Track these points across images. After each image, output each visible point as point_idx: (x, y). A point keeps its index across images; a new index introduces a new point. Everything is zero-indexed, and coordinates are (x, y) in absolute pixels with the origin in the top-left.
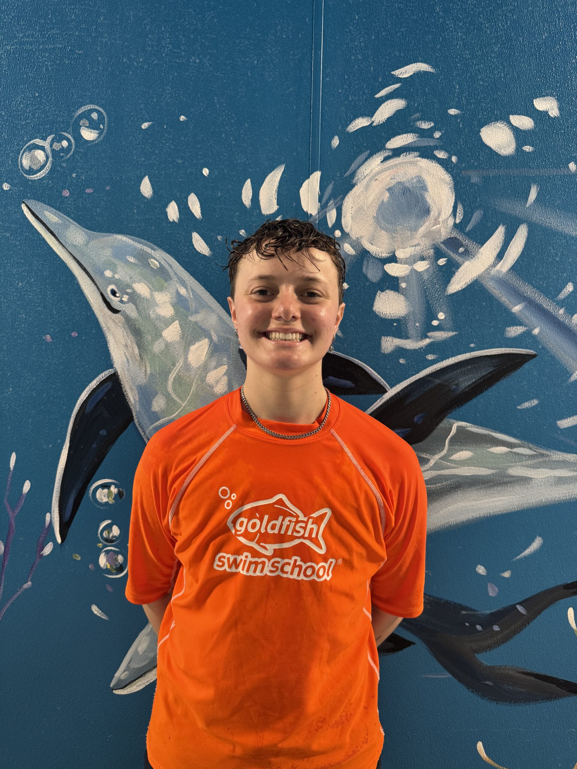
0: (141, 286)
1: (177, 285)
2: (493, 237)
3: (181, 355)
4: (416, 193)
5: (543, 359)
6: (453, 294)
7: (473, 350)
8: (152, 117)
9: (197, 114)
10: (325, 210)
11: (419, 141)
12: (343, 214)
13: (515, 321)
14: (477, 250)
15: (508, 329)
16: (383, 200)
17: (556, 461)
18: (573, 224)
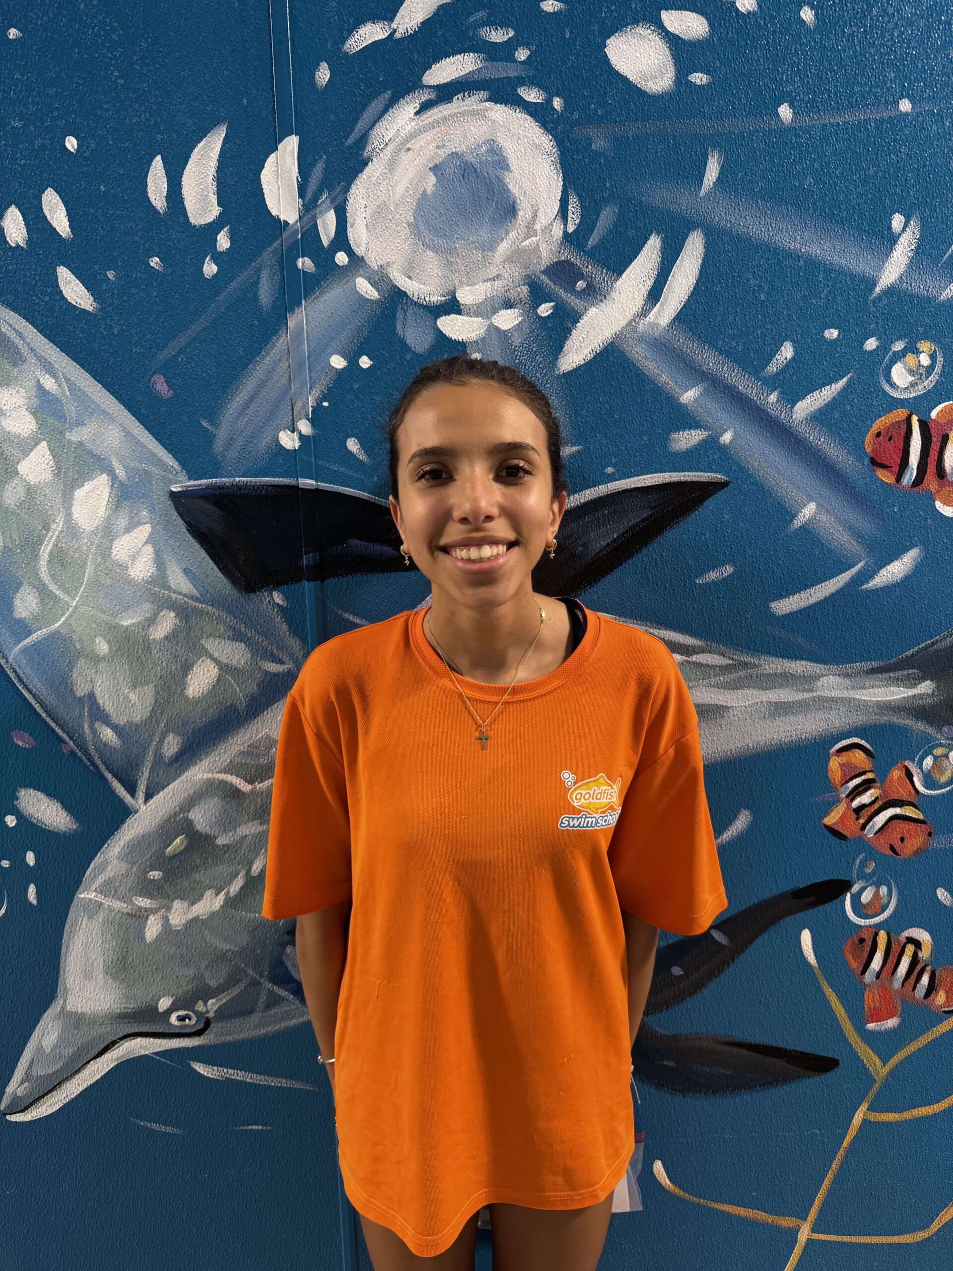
1: (38, 372)
2: (638, 257)
3: (59, 509)
4: (488, 174)
5: (740, 490)
6: (570, 373)
7: (611, 478)
10: (312, 213)
11: (486, 68)
12: (350, 220)
13: (687, 420)
14: (610, 283)
15: (674, 436)
17: (770, 675)
18: (789, 227)
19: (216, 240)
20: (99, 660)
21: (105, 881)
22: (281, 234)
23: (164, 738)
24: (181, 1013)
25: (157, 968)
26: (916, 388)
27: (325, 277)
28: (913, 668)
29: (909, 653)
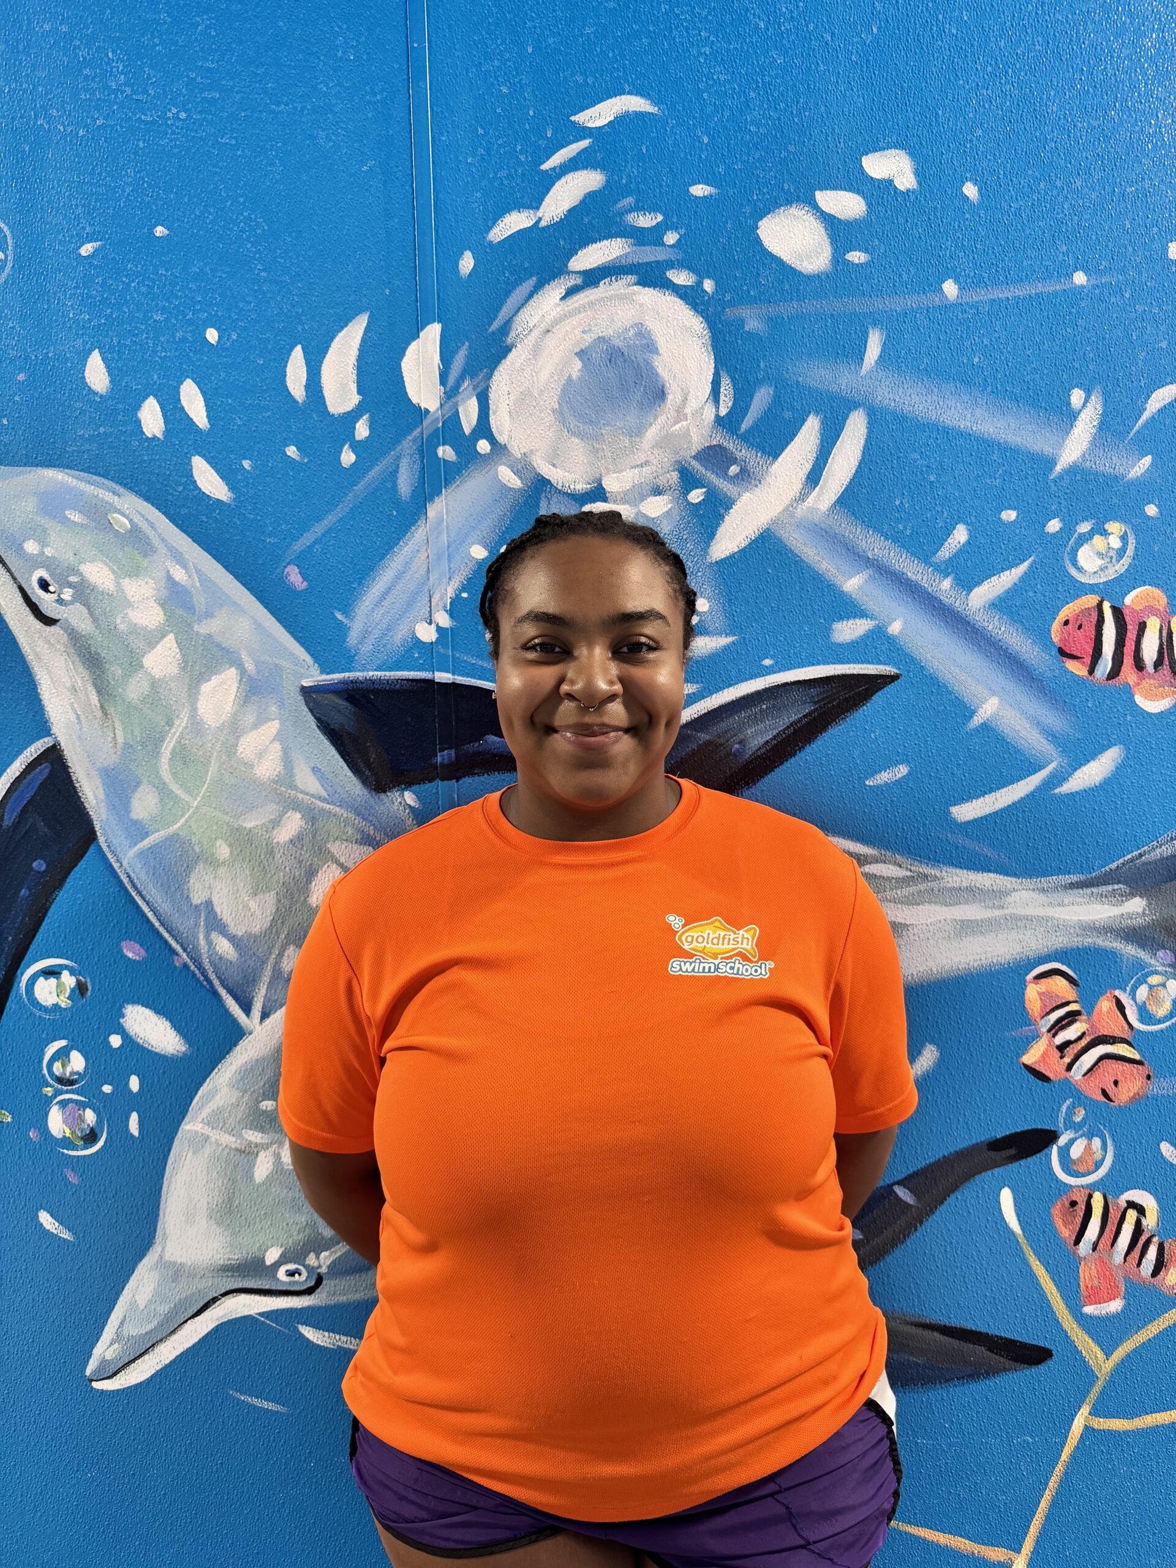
0: (97, 569)
1: (168, 564)
2: (796, 439)
3: (184, 704)
4: (636, 357)
5: (912, 683)
6: (723, 561)
7: (769, 671)
8: (99, 232)
9: (188, 222)
10: (454, 400)
11: (634, 252)
12: (492, 407)
13: (850, 609)
14: (765, 468)
15: (838, 625)
16: (570, 376)
17: (954, 888)
18: (958, 405)
19: (354, 428)
20: (219, 865)
21: (213, 1111)
22: (422, 423)
23: (284, 951)
24: (292, 1267)
25: (265, 1214)
26: (1107, 572)
27: (466, 466)
28: (1119, 882)
29: (1113, 866)
